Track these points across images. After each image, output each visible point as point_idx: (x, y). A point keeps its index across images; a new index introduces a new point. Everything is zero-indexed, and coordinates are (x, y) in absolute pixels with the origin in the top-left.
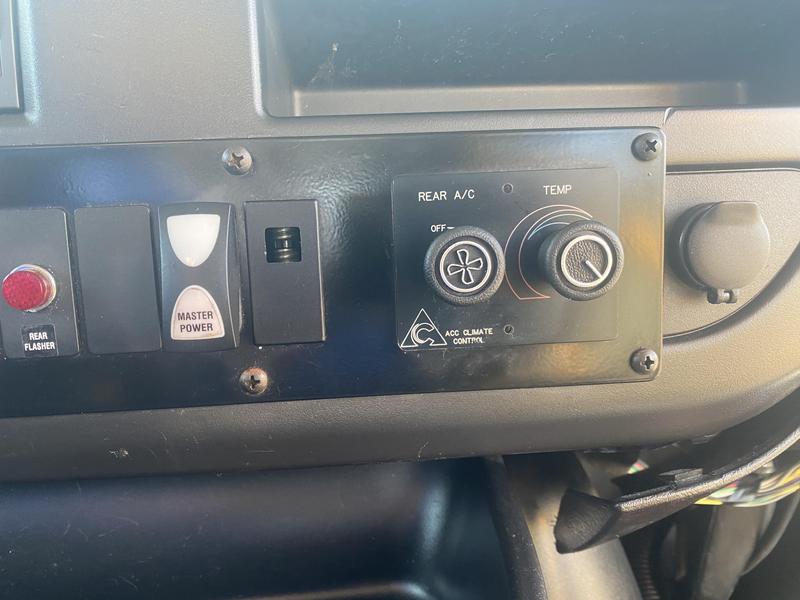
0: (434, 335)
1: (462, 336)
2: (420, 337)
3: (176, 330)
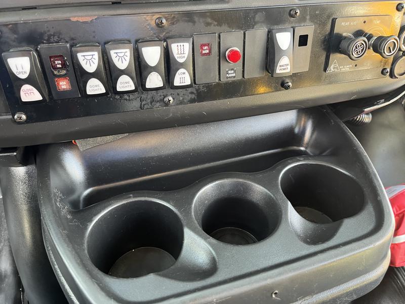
0: (337, 68)
1: (344, 68)
2: (334, 69)
3: (279, 71)
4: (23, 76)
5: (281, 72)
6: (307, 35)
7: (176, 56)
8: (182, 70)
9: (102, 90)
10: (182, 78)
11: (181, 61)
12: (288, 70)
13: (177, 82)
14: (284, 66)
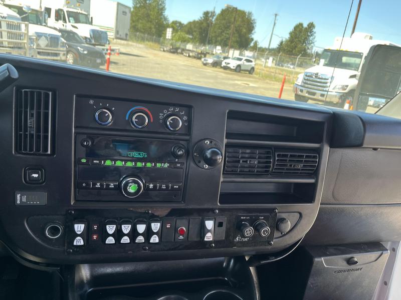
0: (240, 239)
1: (244, 239)
2: (238, 239)
3: (206, 239)
4: (79, 233)
5: (207, 240)
6: (222, 223)
7: (153, 229)
8: (155, 236)
9: (113, 242)
10: (155, 239)
11: (155, 231)
12: (211, 239)
13: (152, 241)
14: (209, 237)
